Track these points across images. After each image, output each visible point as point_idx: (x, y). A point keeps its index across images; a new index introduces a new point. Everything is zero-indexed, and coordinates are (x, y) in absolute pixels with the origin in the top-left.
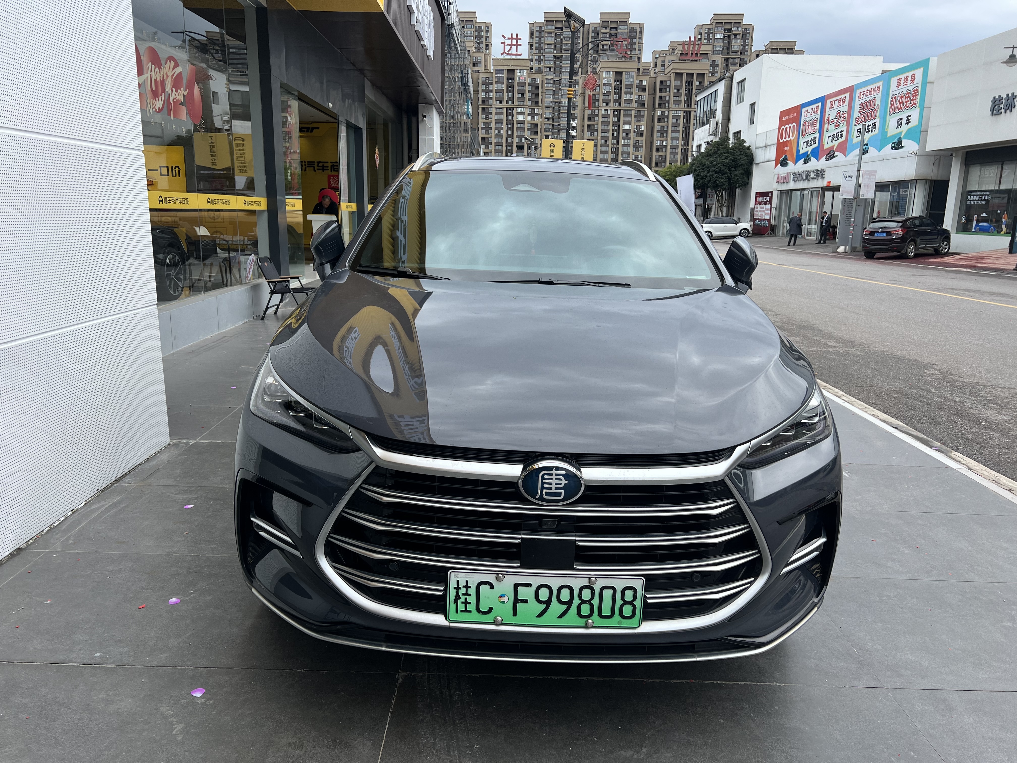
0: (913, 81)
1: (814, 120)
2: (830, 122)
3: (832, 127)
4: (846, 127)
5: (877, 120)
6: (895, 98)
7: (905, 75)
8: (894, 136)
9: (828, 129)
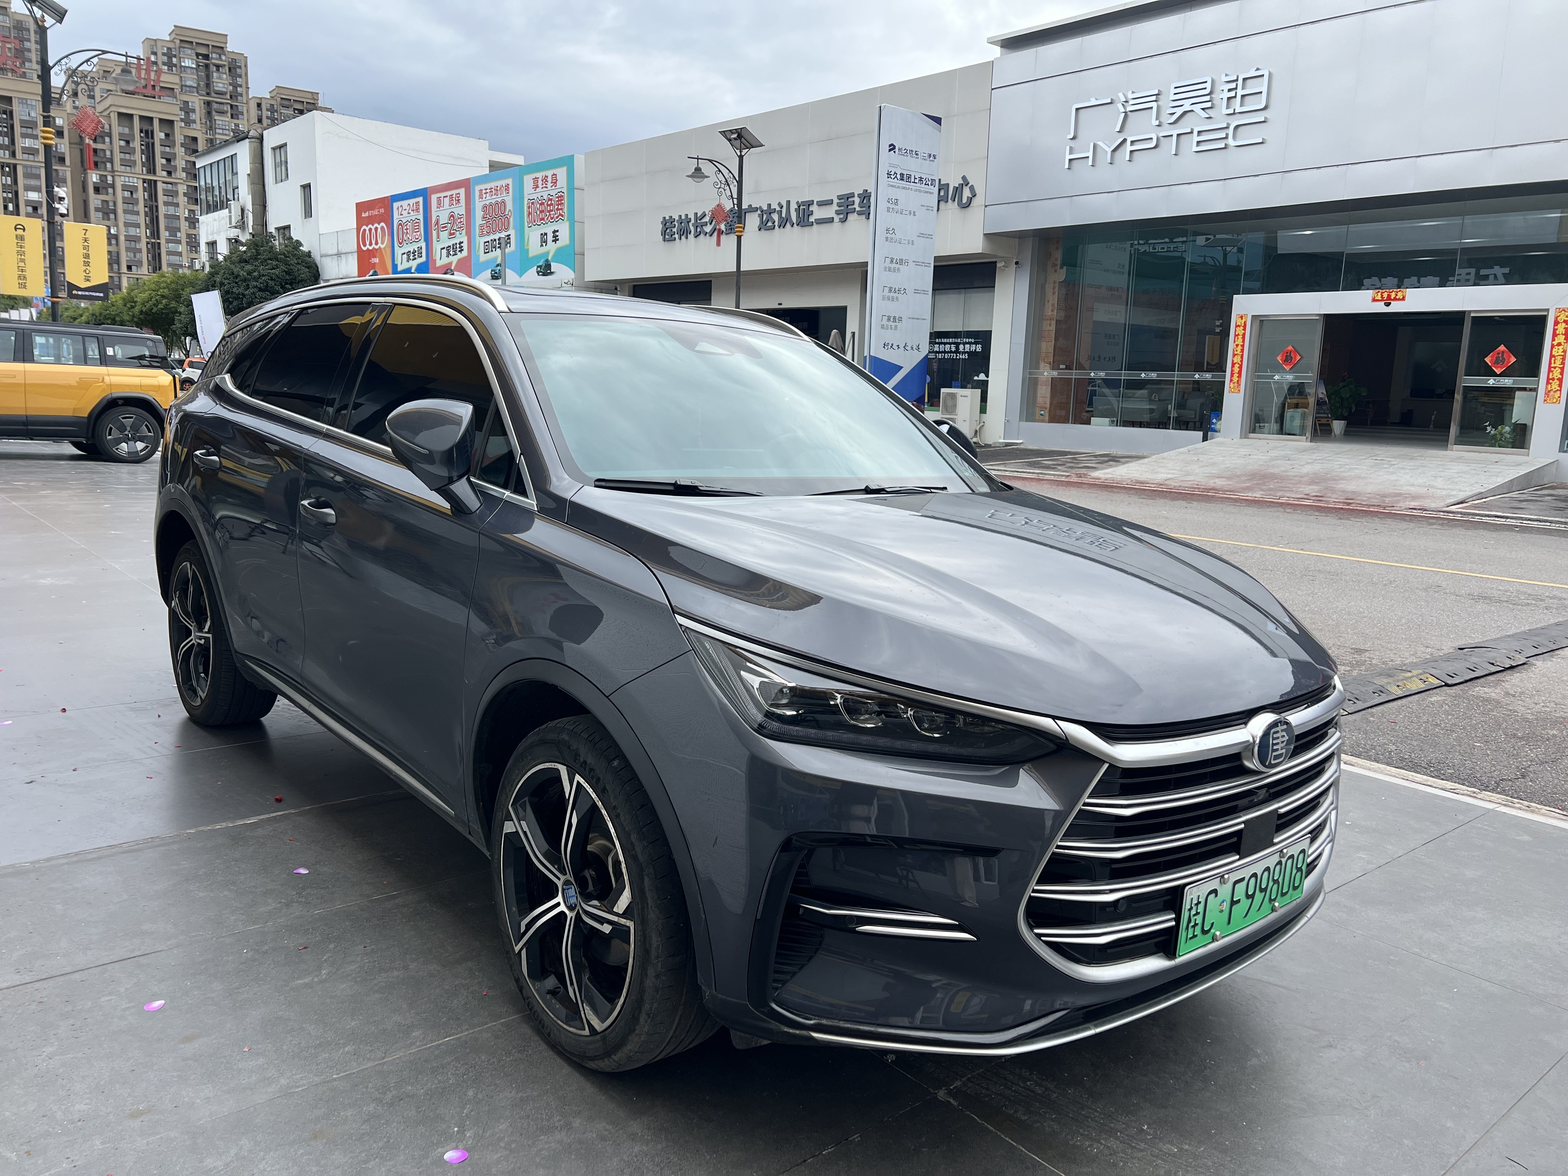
0: (555, 183)
1: (416, 222)
2: (441, 228)
3: (444, 235)
4: (466, 237)
5: (512, 232)
6: (533, 203)
7: (544, 174)
8: (538, 257)
9: (438, 237)
